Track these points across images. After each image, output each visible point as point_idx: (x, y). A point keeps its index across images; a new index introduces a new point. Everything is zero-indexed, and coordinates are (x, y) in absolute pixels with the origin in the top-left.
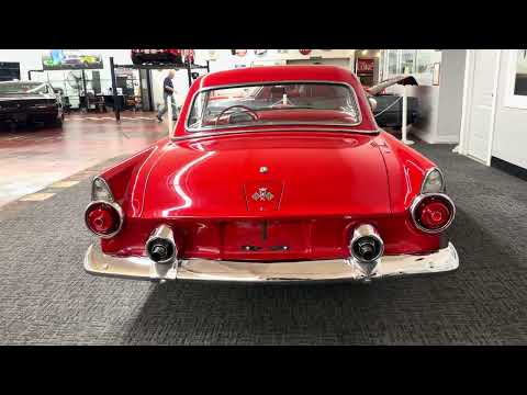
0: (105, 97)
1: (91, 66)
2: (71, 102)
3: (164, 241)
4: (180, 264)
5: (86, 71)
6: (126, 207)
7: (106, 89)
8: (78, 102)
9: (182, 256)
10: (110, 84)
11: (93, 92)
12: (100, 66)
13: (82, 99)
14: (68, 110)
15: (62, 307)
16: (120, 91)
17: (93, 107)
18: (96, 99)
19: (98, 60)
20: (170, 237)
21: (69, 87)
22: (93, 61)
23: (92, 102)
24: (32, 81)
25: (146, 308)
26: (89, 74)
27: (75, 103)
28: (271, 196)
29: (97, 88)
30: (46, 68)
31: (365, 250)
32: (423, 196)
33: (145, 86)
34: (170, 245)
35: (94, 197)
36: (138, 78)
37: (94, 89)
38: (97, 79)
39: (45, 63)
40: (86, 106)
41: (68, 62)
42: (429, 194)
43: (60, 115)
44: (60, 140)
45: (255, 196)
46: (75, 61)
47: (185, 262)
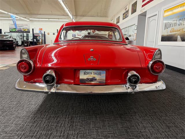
0: (30, 42)
1: (26, 32)
2: (18, 43)
3: (51, 76)
4: (57, 86)
5: (24, 33)
6: (35, 62)
7: (30, 39)
8: (21, 43)
9: (58, 83)
10: (32, 38)
11: (26, 40)
12: (29, 32)
13: (22, 42)
14: (18, 45)
15: (6, 106)
16: (35, 40)
17: (26, 45)
18: (27, 42)
19: (28, 30)
20: (54, 74)
21: (18, 38)
22: (27, 30)
23: (25, 43)
24: (6, 34)
25: (41, 106)
26: (25, 34)
27: (20, 43)
28: (95, 59)
29: (27, 39)
30: (11, 32)
31: (134, 80)
32: (154, 61)
33: (43, 39)
34: (53, 77)
35: (21, 57)
36: (41, 36)
37: (26, 39)
38: (27, 36)
39: (10, 30)
40: (23, 44)
41: (18, 30)
42: (156, 60)
43: (14, 46)
44: (14, 53)
45: (89, 59)
46: (21, 30)
47: (59, 85)
